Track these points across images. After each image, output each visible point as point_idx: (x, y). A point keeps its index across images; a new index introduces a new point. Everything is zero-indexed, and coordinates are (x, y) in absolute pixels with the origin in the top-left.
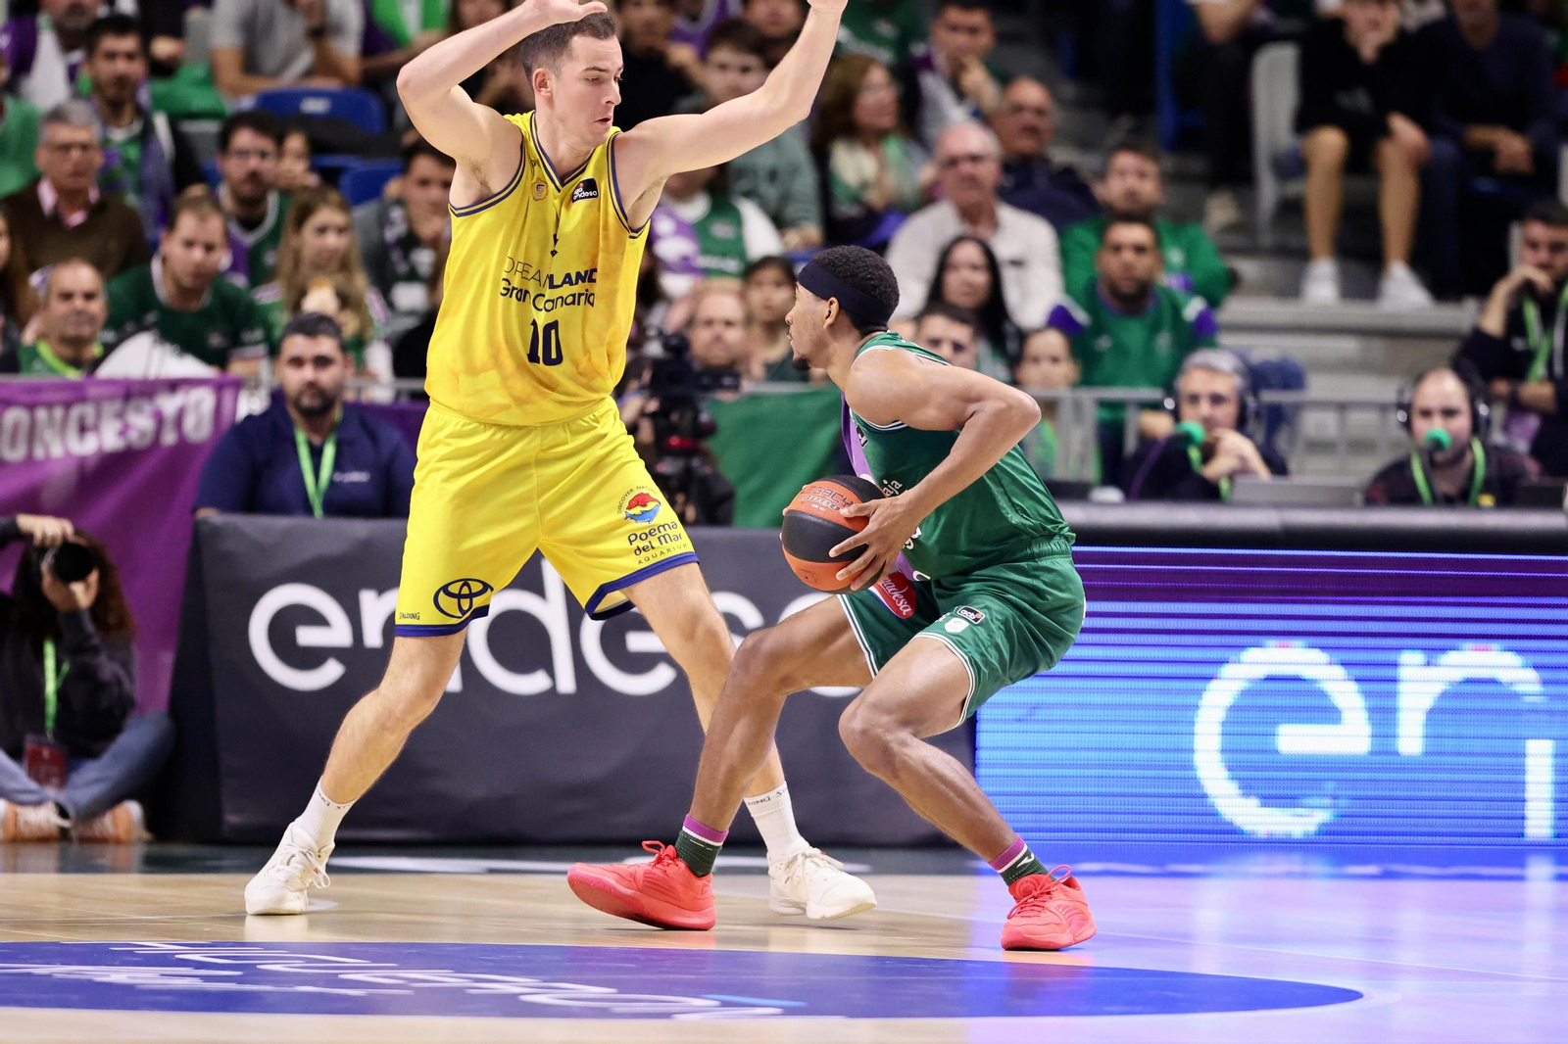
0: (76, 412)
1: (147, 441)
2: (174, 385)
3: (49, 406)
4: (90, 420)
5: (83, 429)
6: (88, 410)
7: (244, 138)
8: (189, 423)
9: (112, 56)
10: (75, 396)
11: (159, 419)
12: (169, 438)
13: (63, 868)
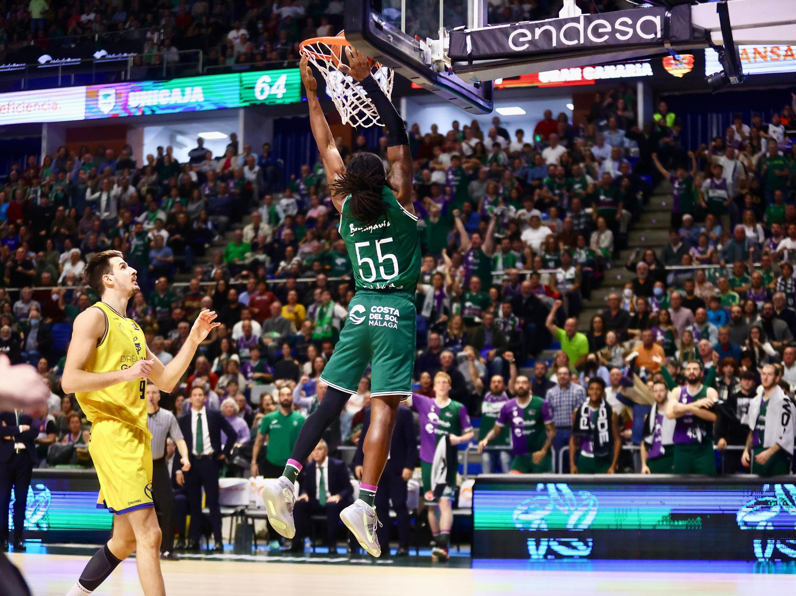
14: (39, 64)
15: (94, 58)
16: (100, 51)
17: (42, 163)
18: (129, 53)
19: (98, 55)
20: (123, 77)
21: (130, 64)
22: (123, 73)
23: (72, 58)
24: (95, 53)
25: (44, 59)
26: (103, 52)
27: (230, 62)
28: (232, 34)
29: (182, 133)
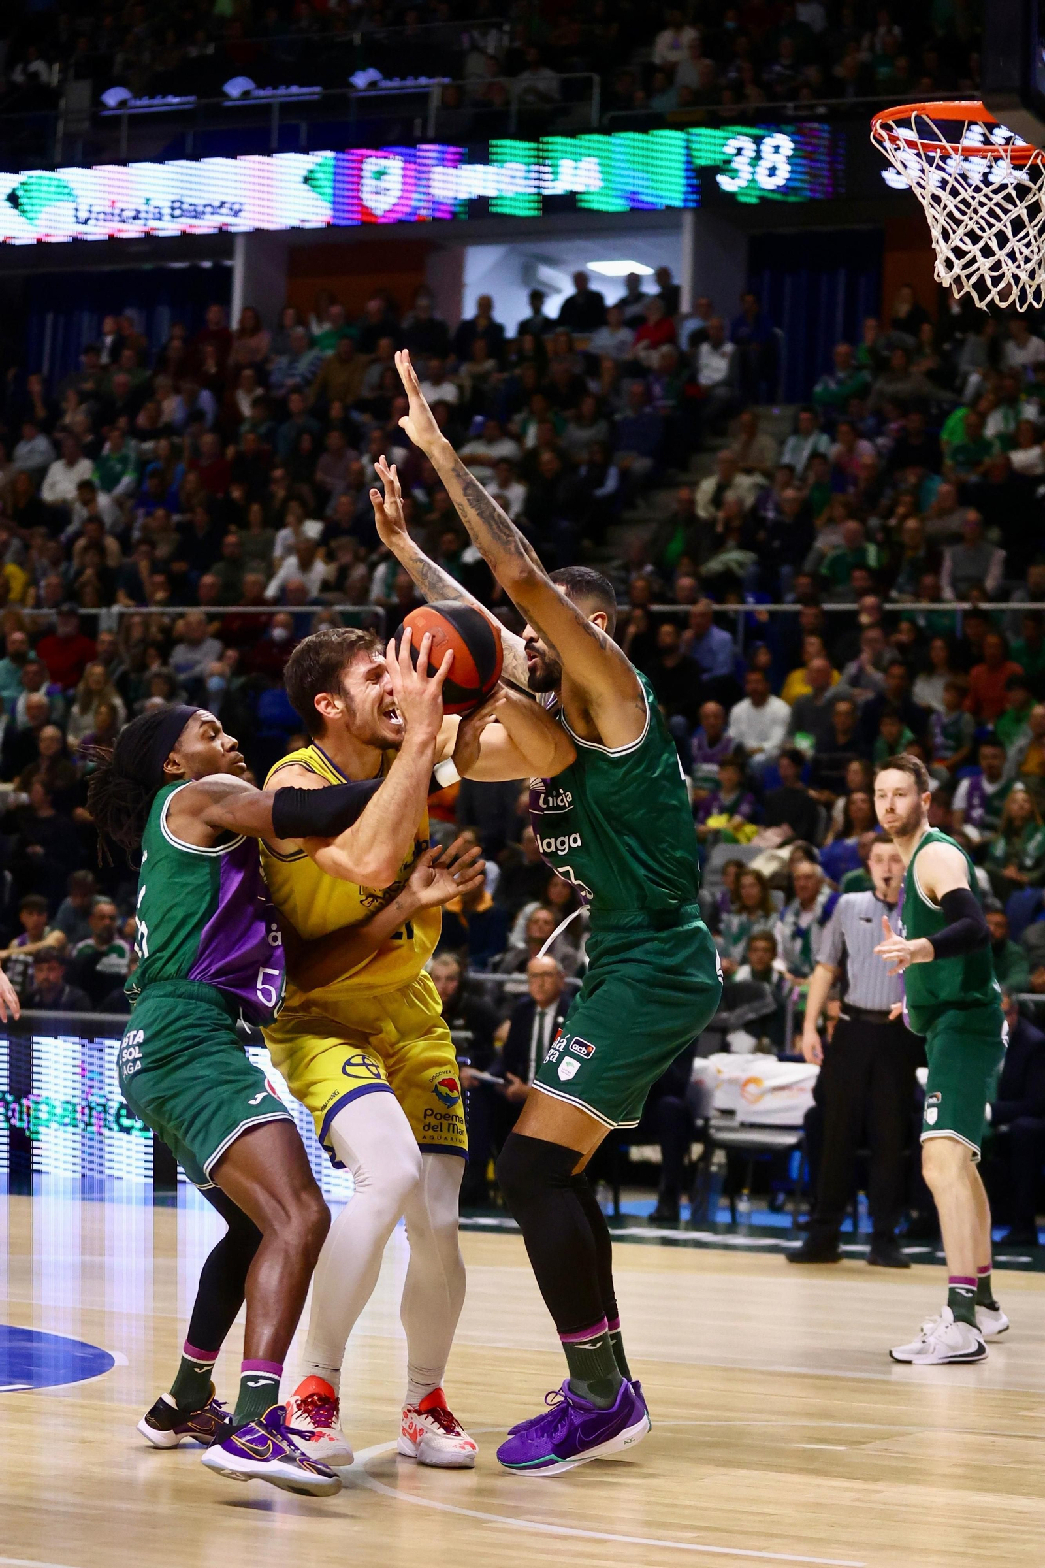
14: (226, 96)
15: (352, 86)
16: (363, 69)
17: (235, 325)
18: (430, 76)
19: (361, 80)
20: (418, 132)
21: (435, 101)
22: (418, 122)
23: (301, 85)
24: (352, 74)
25: (236, 88)
26: (372, 74)
27: (663, 103)
28: (665, 39)
29: (551, 261)
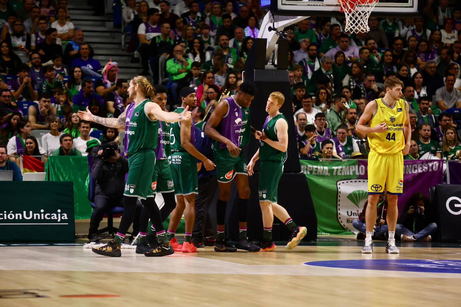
0: (414, 165)
1: (426, 171)
2: (431, 161)
3: (409, 165)
4: (416, 167)
5: (415, 169)
6: (416, 165)
7: (444, 118)
8: (434, 168)
9: (424, 104)
10: (414, 163)
11: (428, 167)
12: (430, 170)
13: (414, 246)
